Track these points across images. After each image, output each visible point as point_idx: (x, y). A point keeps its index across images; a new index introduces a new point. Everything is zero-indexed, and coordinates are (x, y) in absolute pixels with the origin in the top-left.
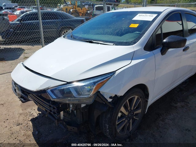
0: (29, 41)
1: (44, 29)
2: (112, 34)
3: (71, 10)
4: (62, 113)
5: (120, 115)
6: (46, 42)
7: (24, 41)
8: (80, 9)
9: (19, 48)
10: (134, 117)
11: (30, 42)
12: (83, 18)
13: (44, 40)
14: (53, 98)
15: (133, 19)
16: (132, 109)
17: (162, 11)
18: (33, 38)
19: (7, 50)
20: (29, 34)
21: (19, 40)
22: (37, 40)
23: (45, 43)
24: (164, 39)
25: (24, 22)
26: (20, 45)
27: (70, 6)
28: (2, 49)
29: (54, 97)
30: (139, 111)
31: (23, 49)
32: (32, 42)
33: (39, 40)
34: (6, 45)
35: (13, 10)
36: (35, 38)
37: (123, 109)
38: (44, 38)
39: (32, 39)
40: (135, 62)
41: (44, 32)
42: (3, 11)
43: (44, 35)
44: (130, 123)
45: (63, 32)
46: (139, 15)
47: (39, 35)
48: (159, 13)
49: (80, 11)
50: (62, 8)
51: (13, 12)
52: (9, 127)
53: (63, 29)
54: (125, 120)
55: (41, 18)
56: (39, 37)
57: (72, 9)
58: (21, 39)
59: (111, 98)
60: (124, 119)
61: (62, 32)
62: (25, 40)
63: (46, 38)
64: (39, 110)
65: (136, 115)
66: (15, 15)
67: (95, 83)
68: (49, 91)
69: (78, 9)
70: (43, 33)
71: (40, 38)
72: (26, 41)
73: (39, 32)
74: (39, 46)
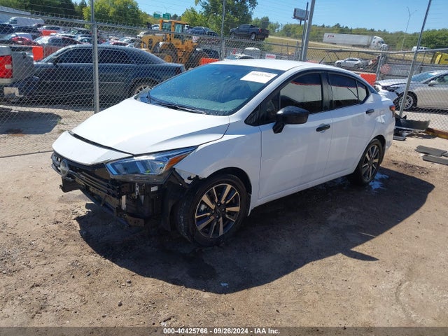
0: (70, 101)
1: (101, 81)
2: (207, 98)
3: (161, 43)
4: (124, 198)
5: (203, 207)
6: (102, 105)
7: (62, 101)
8: (180, 41)
9: (51, 114)
10: (227, 216)
11: (72, 103)
12: (180, 65)
13: (100, 102)
14: (113, 174)
15: (241, 79)
16: (223, 202)
17: (286, 70)
18: (78, 96)
19: (23, 116)
20: (72, 88)
21: (53, 99)
22: (87, 100)
23: (100, 107)
24: (278, 110)
25: (63, 64)
26: (48, 107)
27: (159, 34)
28: (14, 113)
29: (115, 173)
30: (237, 209)
31: (58, 116)
32: (77, 103)
33: (91, 100)
34: (21, 106)
35: (35, 33)
36: (82, 96)
37: (205, 198)
38: (100, 98)
39: (77, 98)
40: (227, 137)
41: (101, 86)
42: (13, 35)
43: (100, 93)
44: (218, 223)
45: (138, 89)
46: (253, 72)
47: (90, 90)
48: (280, 73)
49: (180, 47)
50: (140, 38)
51: (35, 37)
52: (41, 225)
53: (138, 83)
54: (210, 216)
55: (97, 61)
56: (90, 95)
57: (163, 41)
58: (57, 96)
59: (189, 178)
60: (209, 214)
61: (135, 88)
62: (64, 99)
63: (104, 97)
64: (88, 206)
65: (230, 213)
66: (38, 45)
67: (168, 157)
68: (109, 165)
69: (174, 41)
70: (99, 87)
71: (92, 96)
72: (66, 101)
73: (91, 86)
74: (89, 112)
